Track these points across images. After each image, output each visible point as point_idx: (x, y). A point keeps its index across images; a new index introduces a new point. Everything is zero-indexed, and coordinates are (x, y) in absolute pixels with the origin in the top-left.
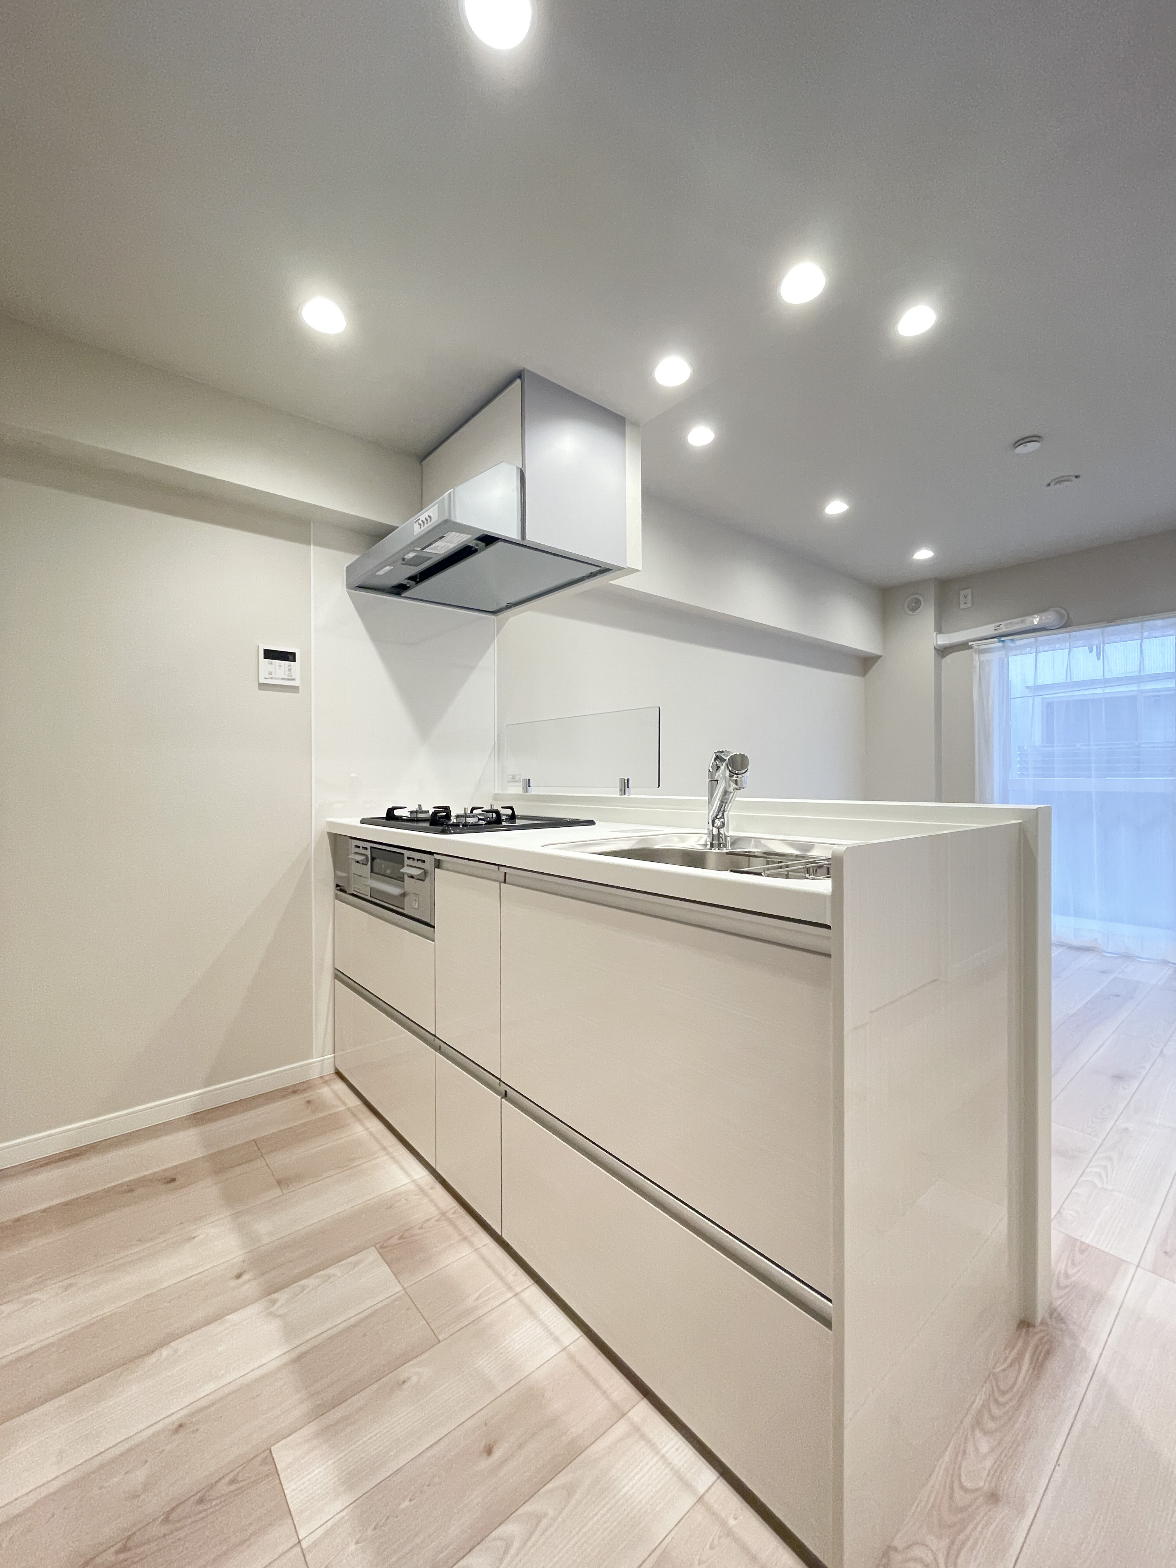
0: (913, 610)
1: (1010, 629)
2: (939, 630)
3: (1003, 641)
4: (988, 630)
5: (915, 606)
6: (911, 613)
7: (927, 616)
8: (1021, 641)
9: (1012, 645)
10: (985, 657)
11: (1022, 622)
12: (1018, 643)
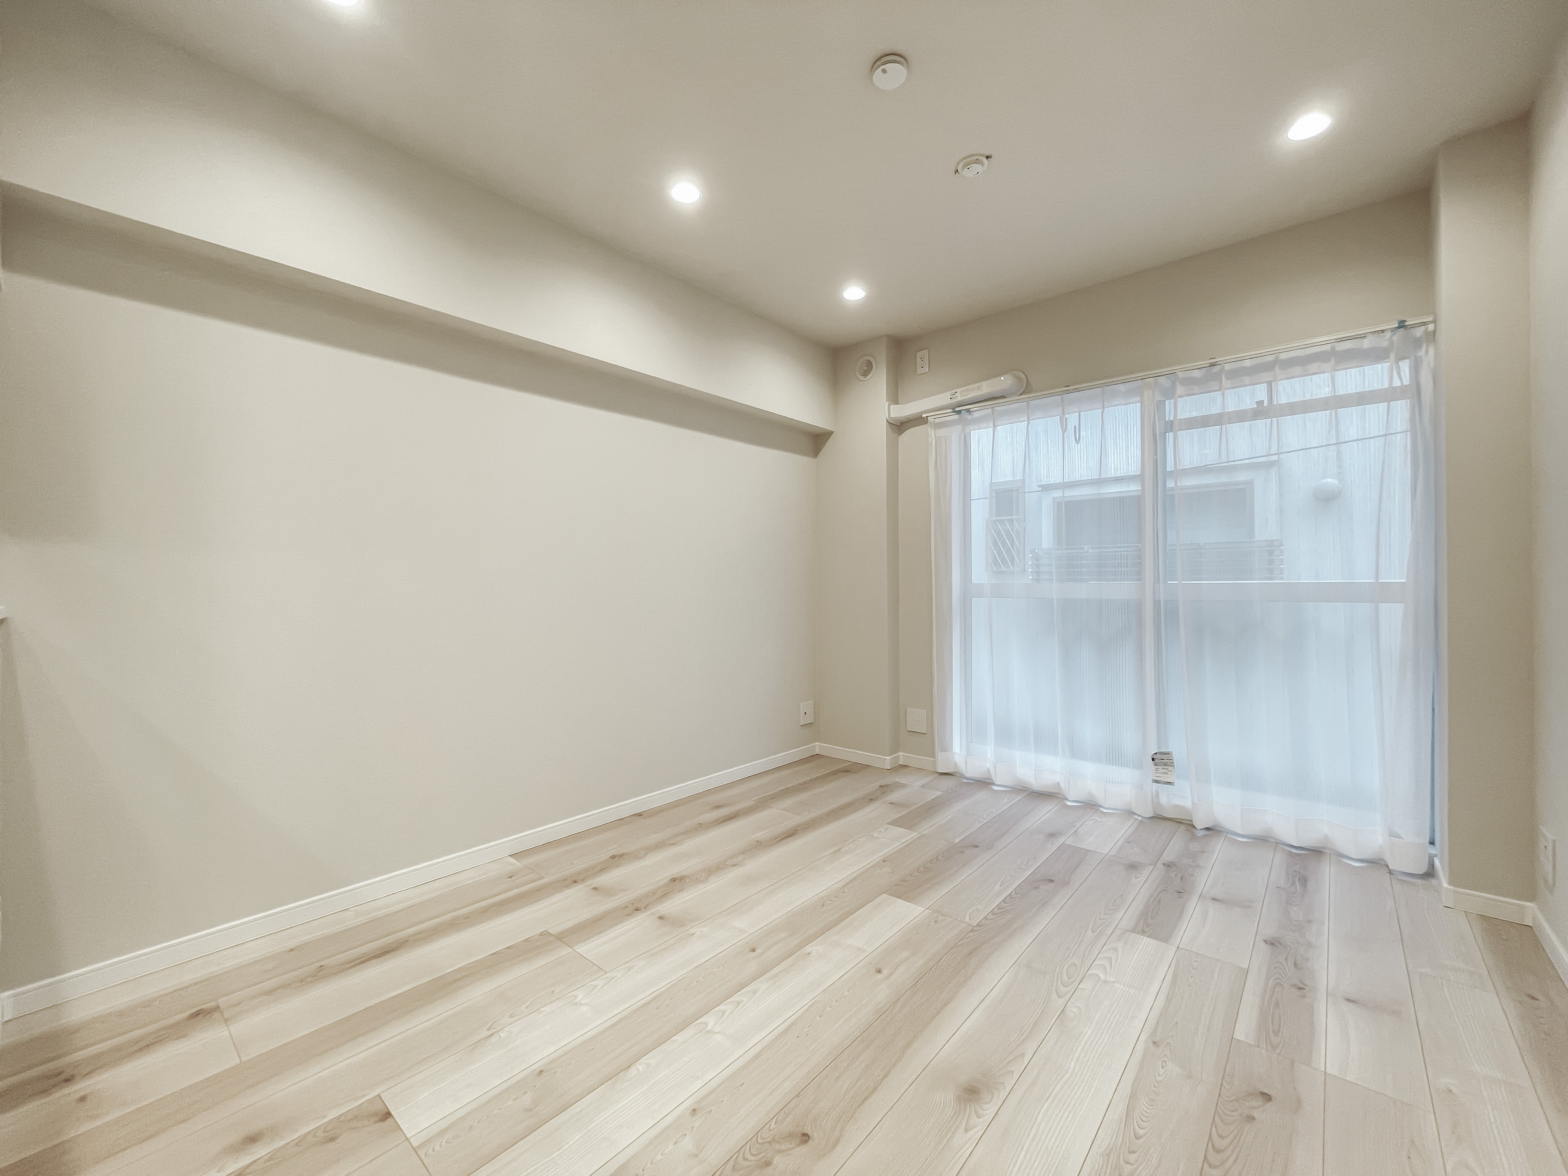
0: (865, 374)
1: (966, 397)
2: (894, 398)
3: (959, 412)
4: (944, 399)
5: (868, 369)
6: (862, 378)
7: (879, 380)
8: (979, 412)
9: (970, 417)
10: (942, 432)
11: (979, 388)
12: (976, 415)
